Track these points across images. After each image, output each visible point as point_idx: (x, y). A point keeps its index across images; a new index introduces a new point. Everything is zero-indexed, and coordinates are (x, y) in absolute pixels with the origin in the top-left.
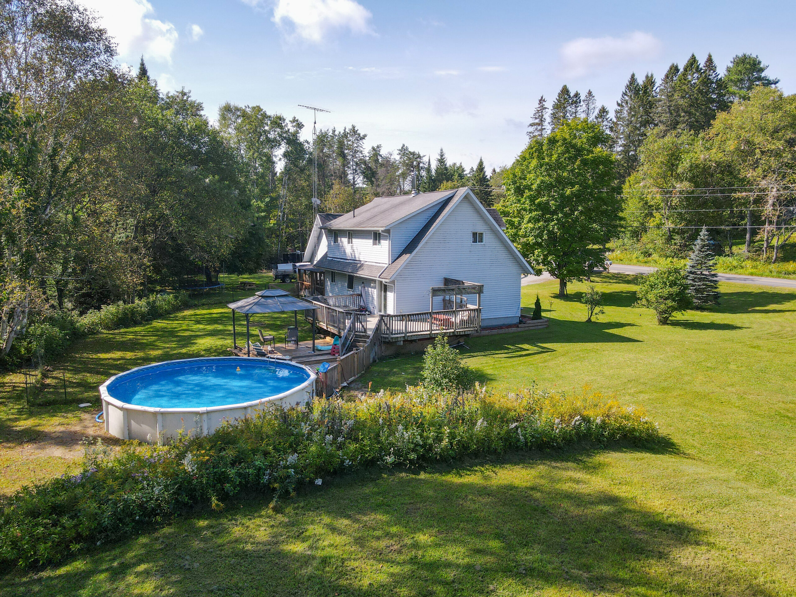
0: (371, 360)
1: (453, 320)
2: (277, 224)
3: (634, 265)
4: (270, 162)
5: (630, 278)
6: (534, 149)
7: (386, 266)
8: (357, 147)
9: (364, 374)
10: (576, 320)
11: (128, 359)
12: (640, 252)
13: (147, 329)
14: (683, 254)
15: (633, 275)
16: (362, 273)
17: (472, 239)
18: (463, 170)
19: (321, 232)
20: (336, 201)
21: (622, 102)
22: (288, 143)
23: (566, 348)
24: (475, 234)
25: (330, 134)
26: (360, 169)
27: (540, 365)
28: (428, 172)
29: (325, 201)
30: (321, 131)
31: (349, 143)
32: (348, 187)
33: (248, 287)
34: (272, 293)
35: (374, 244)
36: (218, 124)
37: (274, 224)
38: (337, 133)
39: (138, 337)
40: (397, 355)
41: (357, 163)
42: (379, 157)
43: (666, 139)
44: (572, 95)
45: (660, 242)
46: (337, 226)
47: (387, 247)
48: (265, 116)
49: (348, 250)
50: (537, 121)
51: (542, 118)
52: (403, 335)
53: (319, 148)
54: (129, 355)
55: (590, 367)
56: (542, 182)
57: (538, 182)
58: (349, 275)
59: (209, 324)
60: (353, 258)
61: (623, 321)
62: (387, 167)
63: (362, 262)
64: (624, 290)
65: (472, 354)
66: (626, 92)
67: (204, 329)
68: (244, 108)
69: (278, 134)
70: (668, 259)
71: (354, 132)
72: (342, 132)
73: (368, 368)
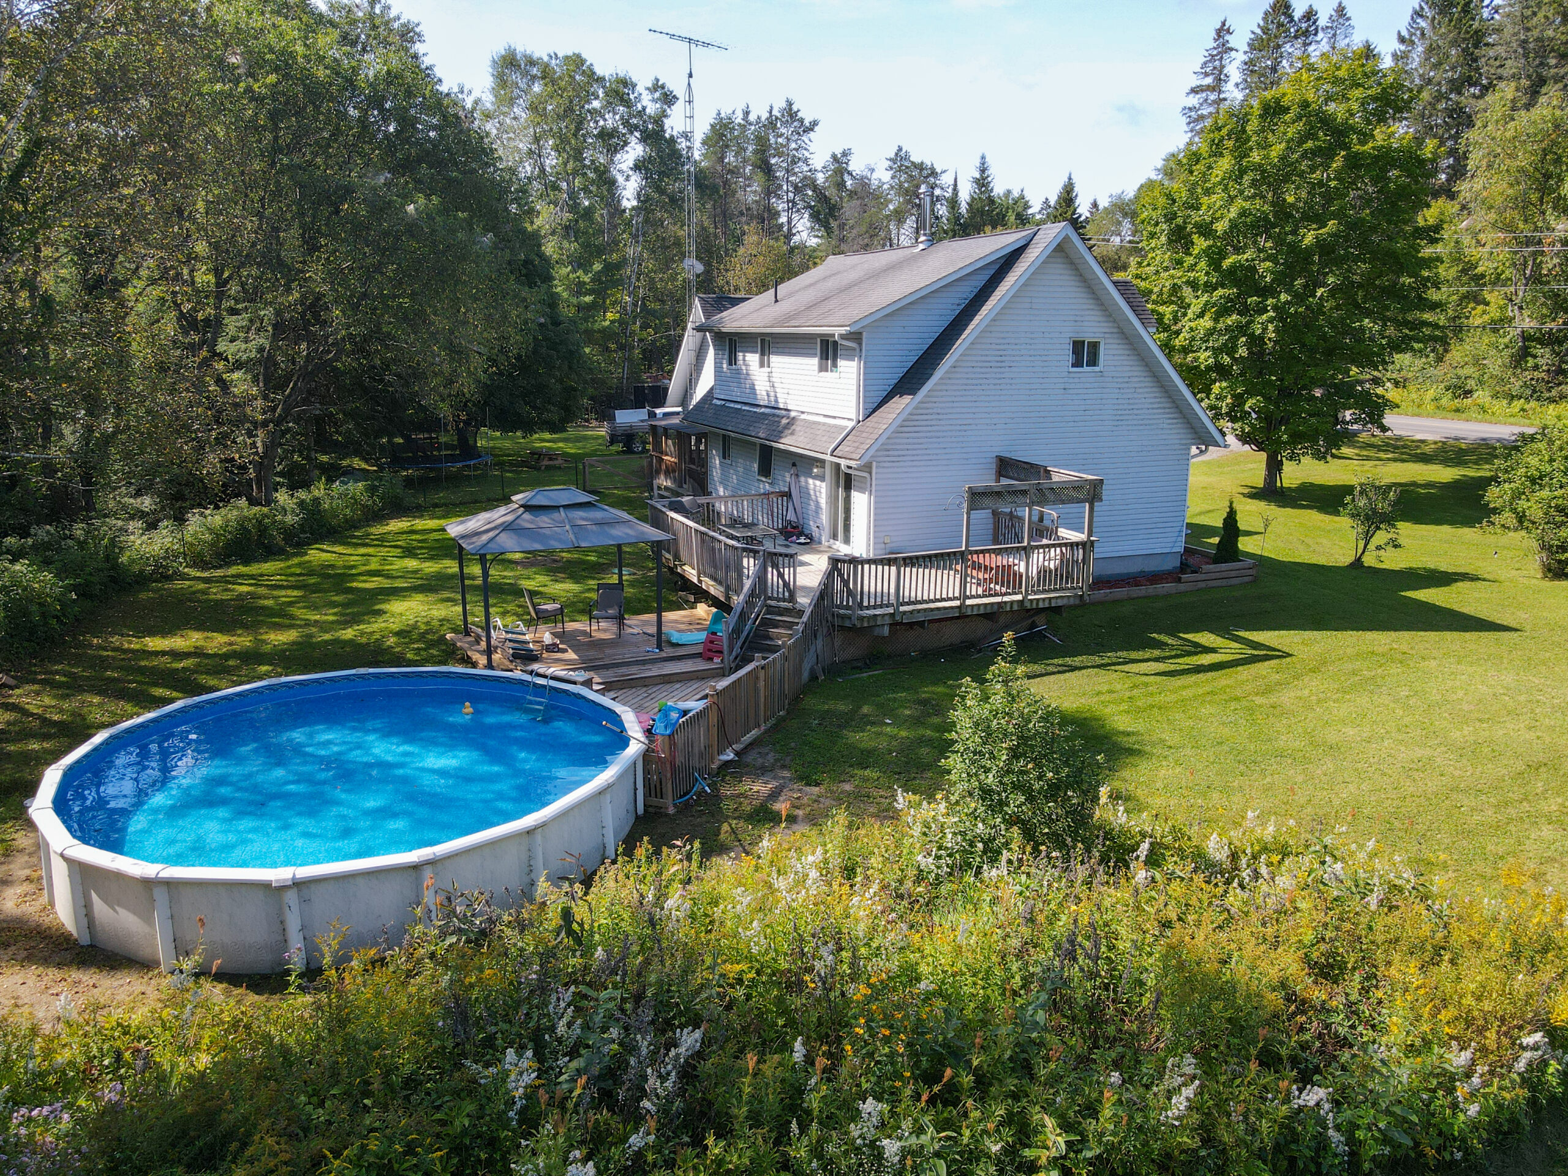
0: (806, 675)
1: (1022, 569)
2: (621, 322)
3: (1428, 416)
4: (606, 182)
5: (1427, 449)
6: (1224, 131)
7: (851, 424)
8: (797, 150)
9: (782, 719)
10: (1322, 561)
11: (208, 656)
12: (1442, 386)
13: (289, 567)
14: (1554, 393)
15: (1435, 443)
16: (789, 443)
17: (1070, 358)
18: (1027, 206)
19: (703, 341)
20: (750, 271)
21: (1411, 34)
22: (643, 140)
23: (1317, 648)
24: (1078, 346)
25: (739, 120)
26: (803, 200)
27: (1259, 700)
28: (953, 208)
29: (727, 270)
30: (719, 114)
31: (780, 140)
32: (777, 239)
33: (546, 462)
34: (550, 499)
35: (823, 368)
36: (491, 98)
37: (612, 322)
38: (752, 117)
39: (262, 591)
40: (873, 659)
41: (796, 187)
42: (846, 177)
43: (1536, 112)
44: (1297, 14)
45: (1495, 364)
46: (735, 324)
47: (855, 376)
48: (592, 77)
49: (762, 387)
50: (1209, 80)
51: (1221, 72)
52: (891, 610)
53: (715, 153)
54: (217, 642)
55: (1399, 712)
56: (1243, 213)
57: (1233, 213)
58: (762, 445)
59: (432, 558)
60: (773, 404)
61: (1444, 566)
62: (862, 198)
63: (793, 414)
64: (1420, 479)
65: (1068, 660)
66: (1422, 8)
67: (416, 572)
68: (546, 59)
69: (622, 118)
70: (1515, 402)
71: (791, 116)
72: (765, 116)
73: (796, 699)
